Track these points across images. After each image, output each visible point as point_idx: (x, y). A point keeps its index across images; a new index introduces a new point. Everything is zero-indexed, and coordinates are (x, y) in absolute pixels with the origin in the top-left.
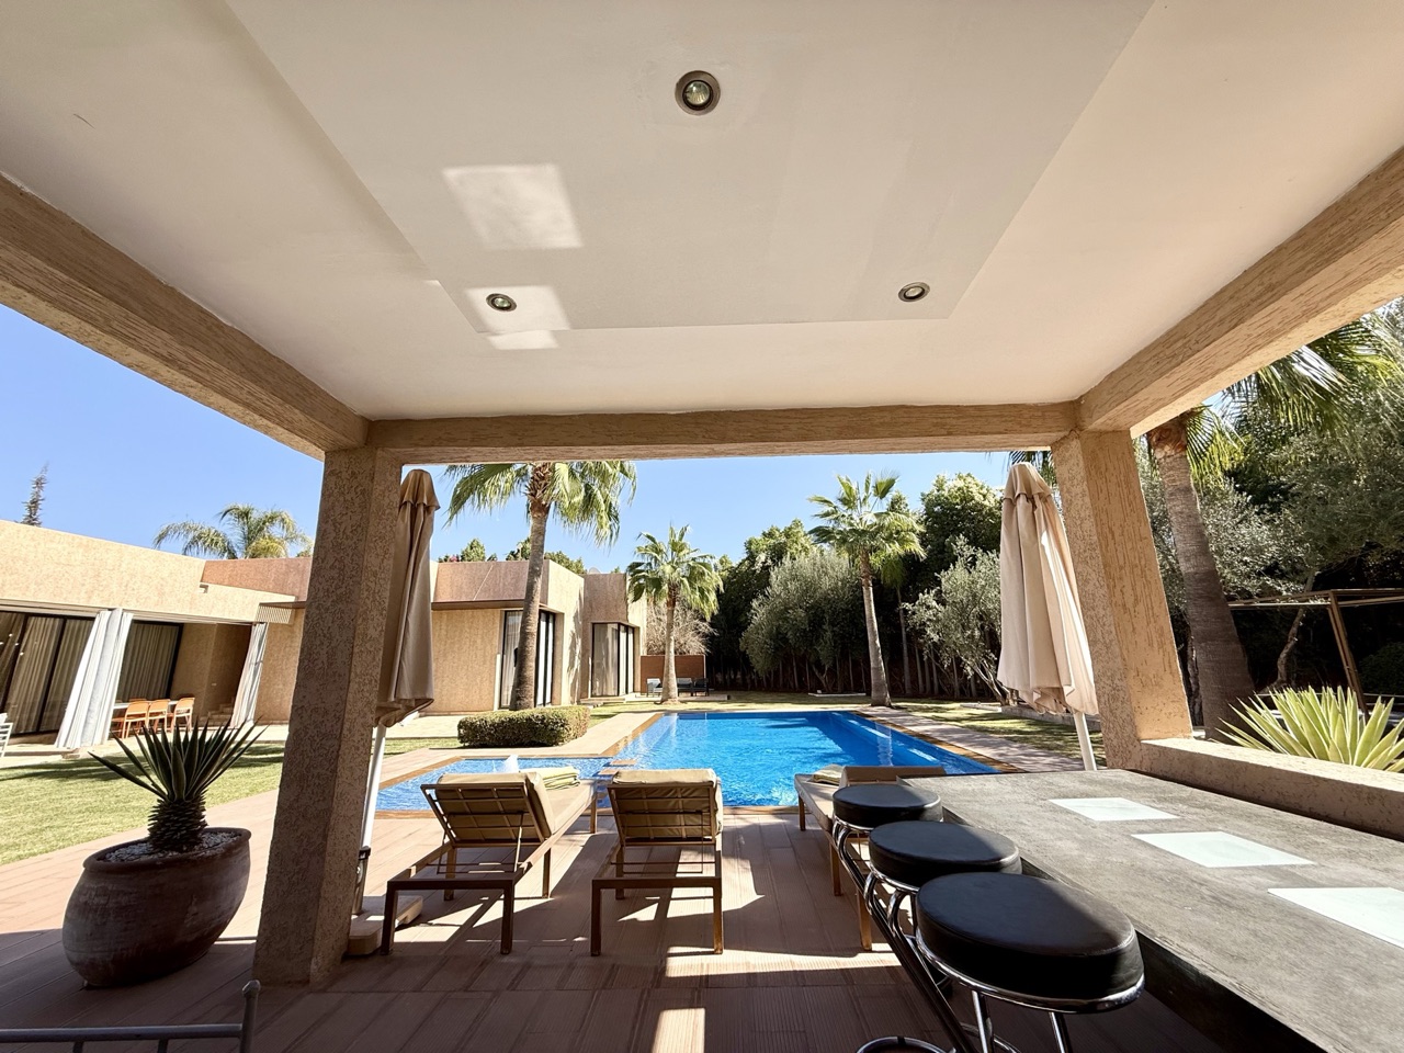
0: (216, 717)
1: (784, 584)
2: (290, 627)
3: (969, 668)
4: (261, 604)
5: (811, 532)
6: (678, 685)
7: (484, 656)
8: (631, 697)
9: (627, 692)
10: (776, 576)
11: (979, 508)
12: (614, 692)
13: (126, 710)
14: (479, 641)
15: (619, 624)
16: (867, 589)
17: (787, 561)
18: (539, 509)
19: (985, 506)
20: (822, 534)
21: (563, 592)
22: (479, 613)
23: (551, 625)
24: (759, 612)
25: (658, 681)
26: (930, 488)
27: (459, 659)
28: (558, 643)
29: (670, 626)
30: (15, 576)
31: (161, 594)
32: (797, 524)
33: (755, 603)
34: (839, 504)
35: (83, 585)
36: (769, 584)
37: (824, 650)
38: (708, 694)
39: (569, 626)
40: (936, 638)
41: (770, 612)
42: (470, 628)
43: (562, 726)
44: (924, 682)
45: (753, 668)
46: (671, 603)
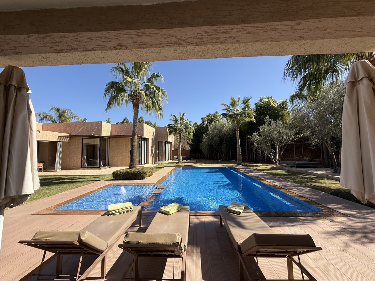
0: (52, 167)
1: (212, 130)
2: (69, 143)
3: (266, 154)
4: (58, 136)
5: (221, 115)
6: (182, 158)
8: (169, 161)
9: (168, 160)
10: (210, 128)
11: (272, 107)
12: (165, 160)
14: (124, 146)
15: (166, 141)
16: (238, 131)
17: (213, 123)
18: (136, 106)
19: (274, 107)
20: (225, 115)
21: (149, 132)
22: (123, 138)
23: (145, 142)
24: (205, 138)
25: (177, 157)
26: (257, 101)
27: (119, 152)
28: (147, 147)
29: (180, 142)
32: (217, 113)
33: (204, 136)
34: (230, 106)
36: (208, 130)
37: (224, 149)
38: (191, 160)
39: (150, 142)
40: (257, 146)
41: (209, 138)
42: (122, 143)
43: (144, 174)
44: (251, 157)
45: (203, 153)
46: (180, 136)
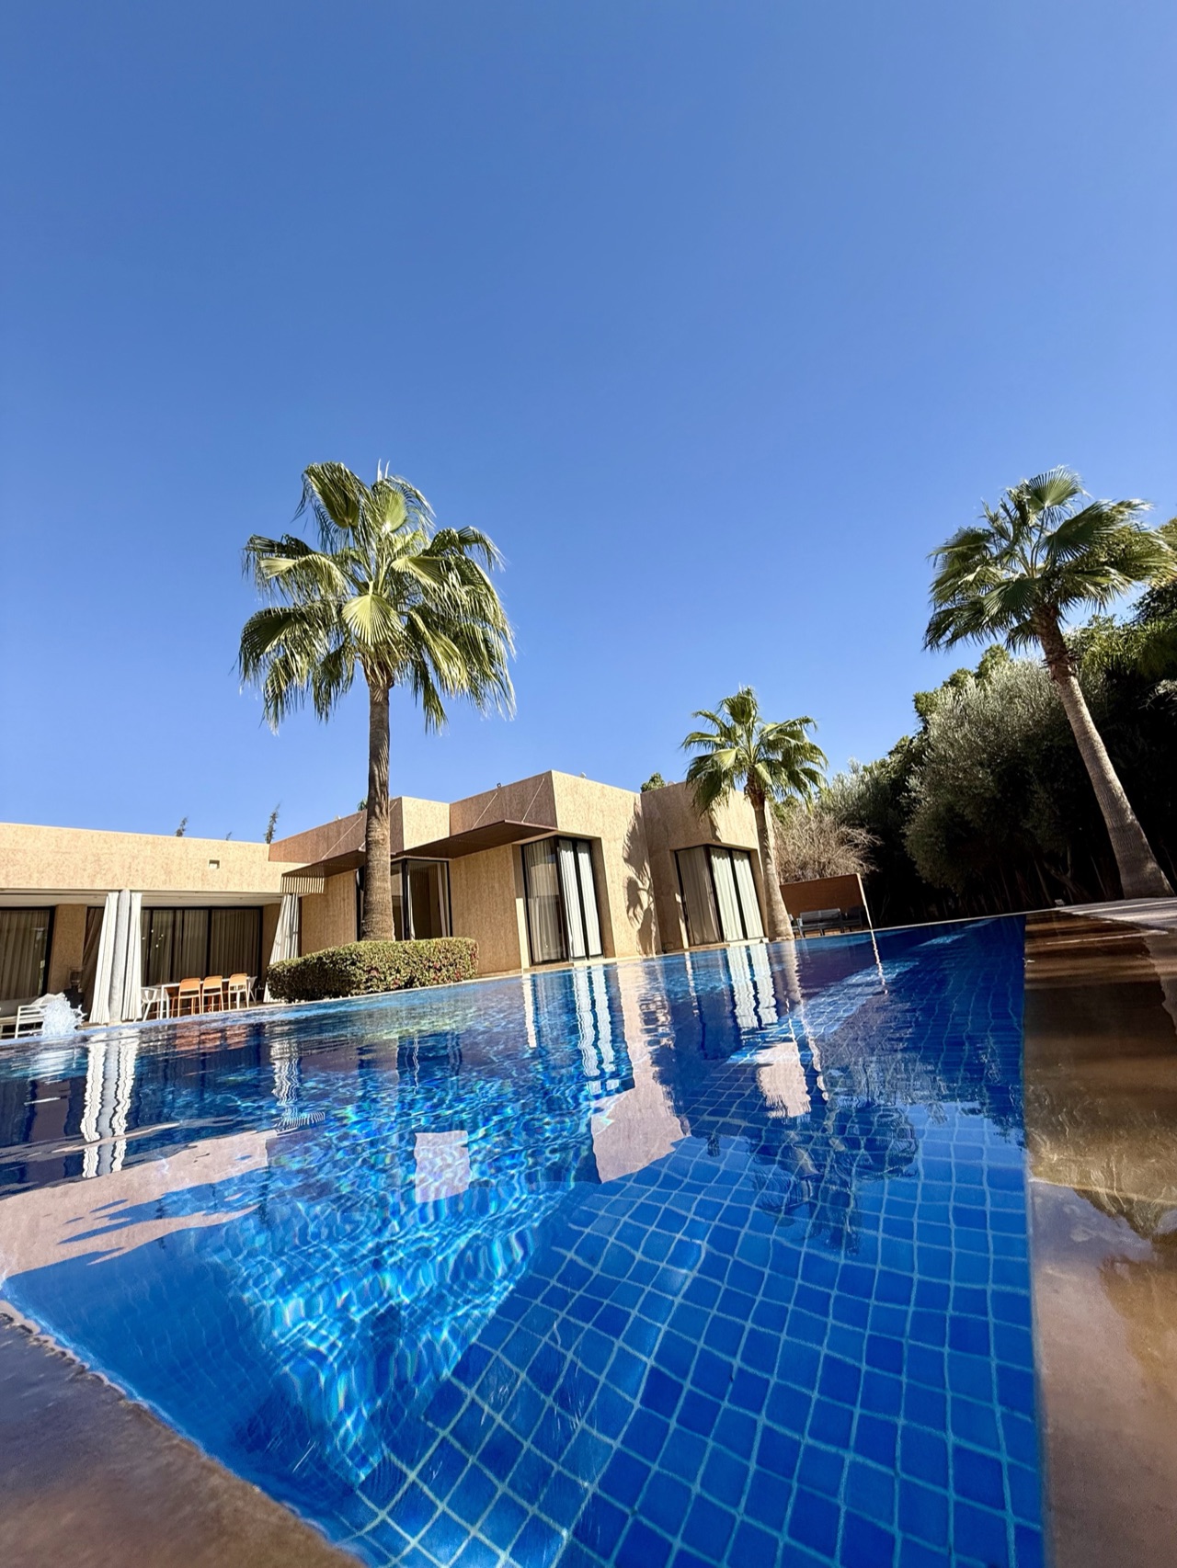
1: (949, 737)
2: (325, 896)
4: (284, 875)
7: (504, 903)
9: (744, 936)
13: (178, 988)
14: (497, 886)
15: (709, 847)
16: (1065, 681)
21: (594, 810)
23: (583, 855)
27: (482, 911)
28: (600, 877)
29: (763, 834)
30: (17, 867)
31: (168, 873)
35: (85, 870)
36: (929, 746)
42: (487, 872)
46: (758, 801)
